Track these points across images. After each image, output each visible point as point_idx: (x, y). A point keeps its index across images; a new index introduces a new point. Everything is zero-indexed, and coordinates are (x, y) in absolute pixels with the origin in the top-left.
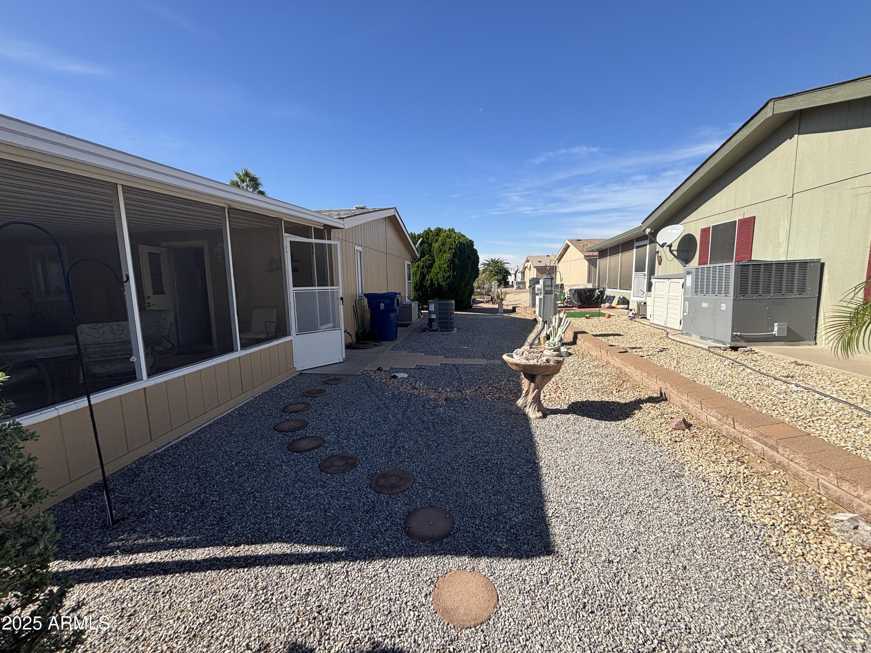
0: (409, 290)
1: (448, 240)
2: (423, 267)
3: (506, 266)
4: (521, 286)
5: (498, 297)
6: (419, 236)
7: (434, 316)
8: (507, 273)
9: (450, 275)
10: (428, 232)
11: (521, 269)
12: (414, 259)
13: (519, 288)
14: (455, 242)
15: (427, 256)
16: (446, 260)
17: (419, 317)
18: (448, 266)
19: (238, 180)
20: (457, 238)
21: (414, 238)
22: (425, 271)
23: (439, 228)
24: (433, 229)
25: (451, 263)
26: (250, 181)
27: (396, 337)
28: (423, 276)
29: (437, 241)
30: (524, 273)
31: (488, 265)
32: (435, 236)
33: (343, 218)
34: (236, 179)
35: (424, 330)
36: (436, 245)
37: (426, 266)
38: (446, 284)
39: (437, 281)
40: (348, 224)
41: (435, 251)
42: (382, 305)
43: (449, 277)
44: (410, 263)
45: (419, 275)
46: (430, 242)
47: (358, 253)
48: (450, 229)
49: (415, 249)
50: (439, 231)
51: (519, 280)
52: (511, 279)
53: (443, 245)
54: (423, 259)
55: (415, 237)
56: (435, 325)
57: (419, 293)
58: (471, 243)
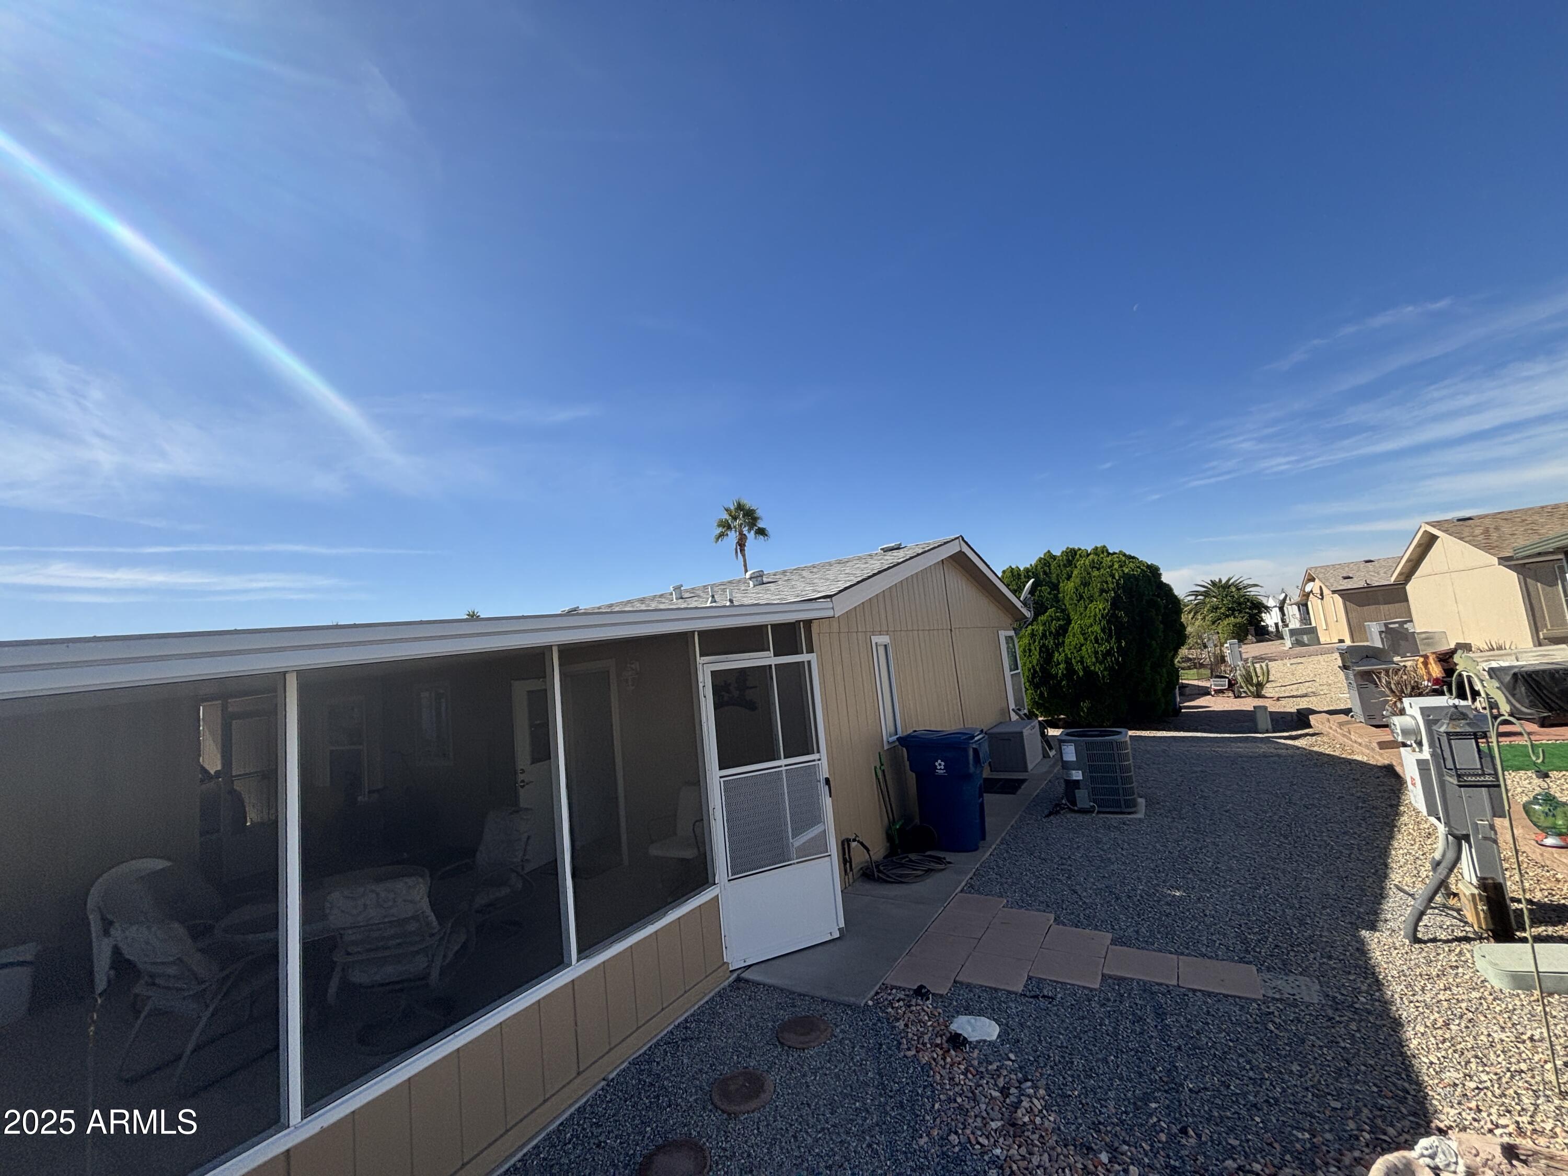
0: (1017, 691)
1: (1096, 573)
2: (1044, 636)
3: (1253, 591)
4: (1305, 638)
5: (1248, 679)
6: (1028, 573)
7: (1077, 775)
8: (1259, 607)
9: (1112, 648)
10: (1047, 561)
11: (1296, 597)
12: (1020, 622)
13: (1299, 643)
14: (1113, 576)
15: (1051, 611)
16: (1095, 616)
17: (1046, 756)
18: (1103, 630)
19: (727, 517)
20: (1116, 566)
21: (1015, 578)
22: (1050, 642)
23: (1074, 549)
24: (1057, 552)
25: (1109, 622)
26: (744, 516)
27: (983, 838)
28: (1047, 655)
29: (1069, 577)
30: (1306, 605)
31: (1206, 594)
32: (1065, 566)
33: (830, 597)
34: (726, 516)
35: (1055, 810)
36: (1069, 587)
37: (1051, 633)
38: (1105, 669)
39: (1082, 663)
40: (841, 607)
41: (1067, 598)
42: (940, 765)
43: (1109, 653)
44: (1012, 633)
45: (1037, 653)
46: (1054, 580)
47: (881, 651)
48: (1096, 548)
49: (1019, 605)
50: (1072, 555)
51: (1295, 624)
52: (1271, 619)
53: (1085, 584)
54: (1042, 618)
55: (1019, 575)
56: (1082, 795)
57: (1042, 694)
58: (1154, 572)
